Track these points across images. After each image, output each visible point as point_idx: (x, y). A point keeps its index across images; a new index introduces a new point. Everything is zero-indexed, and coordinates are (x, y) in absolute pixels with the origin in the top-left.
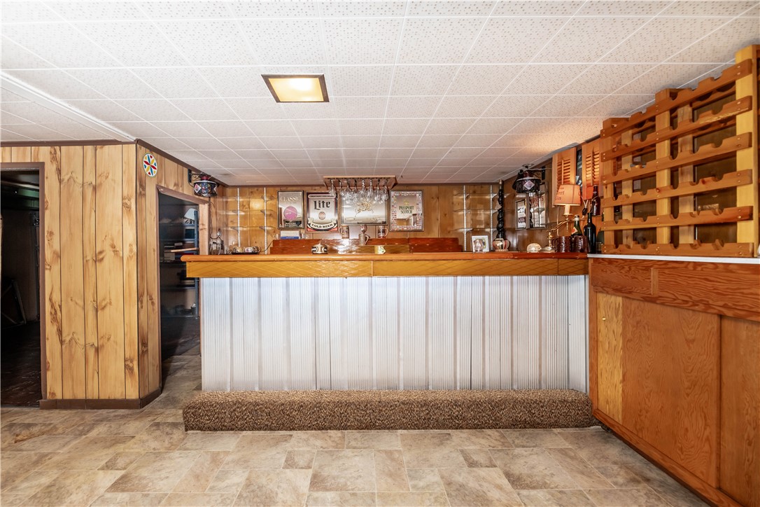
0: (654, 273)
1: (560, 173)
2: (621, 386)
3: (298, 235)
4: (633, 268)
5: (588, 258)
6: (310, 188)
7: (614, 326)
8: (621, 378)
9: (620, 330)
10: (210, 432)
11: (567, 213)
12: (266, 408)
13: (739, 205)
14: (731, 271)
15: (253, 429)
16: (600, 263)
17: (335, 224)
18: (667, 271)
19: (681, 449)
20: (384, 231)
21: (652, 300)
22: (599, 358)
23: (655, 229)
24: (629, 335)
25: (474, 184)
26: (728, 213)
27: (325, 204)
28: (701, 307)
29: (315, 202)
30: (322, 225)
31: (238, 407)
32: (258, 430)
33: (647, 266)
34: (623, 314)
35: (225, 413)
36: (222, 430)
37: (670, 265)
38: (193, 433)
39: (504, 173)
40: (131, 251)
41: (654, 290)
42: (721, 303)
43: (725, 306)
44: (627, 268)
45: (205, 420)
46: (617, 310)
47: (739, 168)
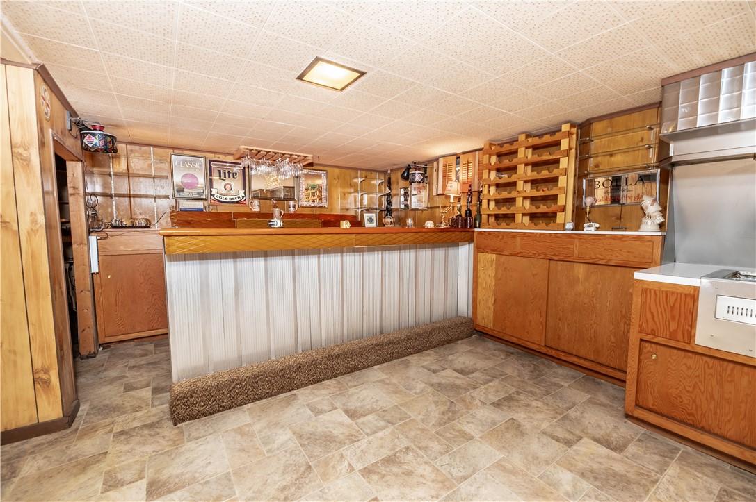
0: (518, 240)
1: (444, 172)
2: (493, 307)
3: (202, 207)
4: (505, 237)
5: (474, 231)
6: (213, 155)
7: (490, 272)
8: (493, 302)
9: (494, 275)
10: (206, 417)
11: (452, 201)
12: (266, 377)
13: (558, 204)
14: (558, 237)
15: (254, 400)
16: (482, 234)
17: (243, 197)
18: (525, 238)
19: (527, 333)
20: (294, 207)
21: (516, 255)
22: (478, 293)
23: (514, 214)
24: (499, 276)
25: (366, 170)
26: (553, 208)
27: (231, 175)
28: (542, 256)
29: (220, 171)
30: (228, 198)
31: (237, 384)
32: (258, 400)
33: (514, 236)
34: (496, 264)
35: (223, 393)
36: (219, 411)
37: (527, 235)
38: (185, 425)
39: (395, 165)
40: (34, 222)
41: (518, 249)
42: (553, 253)
43: (555, 255)
44: (501, 237)
45: (200, 407)
46: (492, 262)
47: (559, 186)
